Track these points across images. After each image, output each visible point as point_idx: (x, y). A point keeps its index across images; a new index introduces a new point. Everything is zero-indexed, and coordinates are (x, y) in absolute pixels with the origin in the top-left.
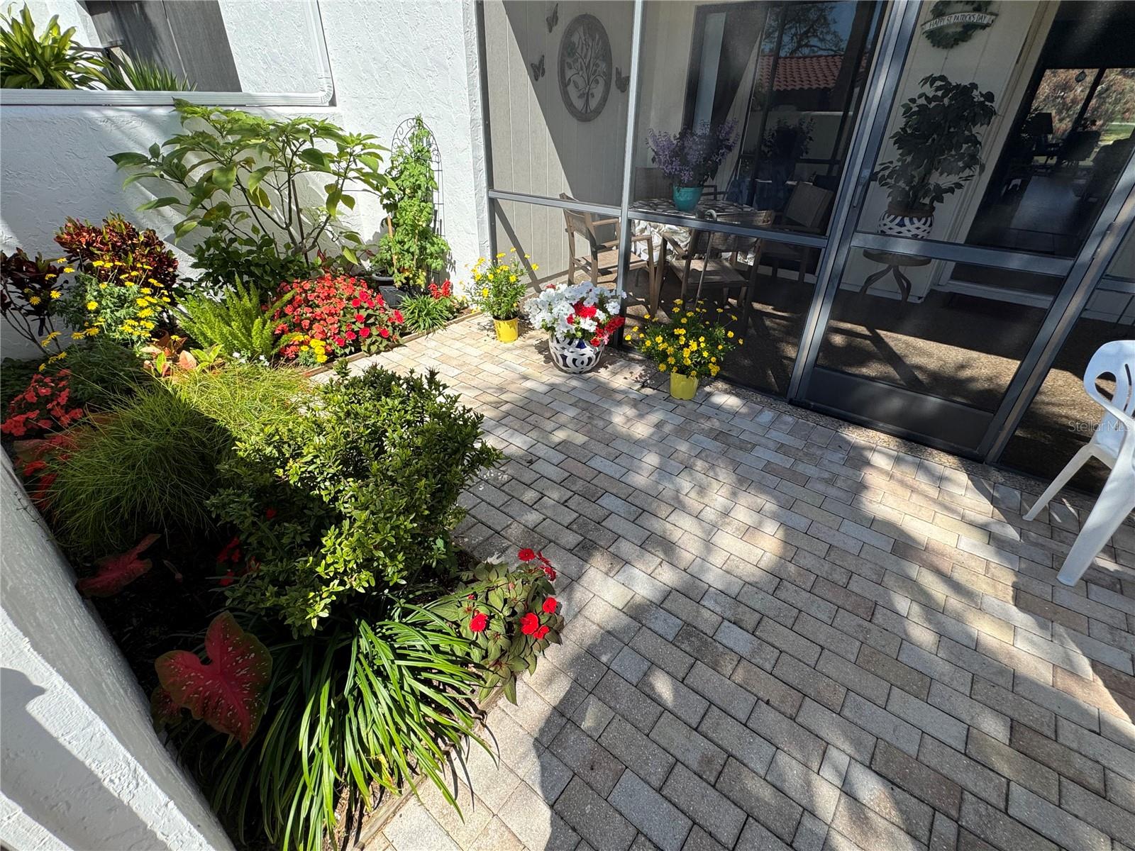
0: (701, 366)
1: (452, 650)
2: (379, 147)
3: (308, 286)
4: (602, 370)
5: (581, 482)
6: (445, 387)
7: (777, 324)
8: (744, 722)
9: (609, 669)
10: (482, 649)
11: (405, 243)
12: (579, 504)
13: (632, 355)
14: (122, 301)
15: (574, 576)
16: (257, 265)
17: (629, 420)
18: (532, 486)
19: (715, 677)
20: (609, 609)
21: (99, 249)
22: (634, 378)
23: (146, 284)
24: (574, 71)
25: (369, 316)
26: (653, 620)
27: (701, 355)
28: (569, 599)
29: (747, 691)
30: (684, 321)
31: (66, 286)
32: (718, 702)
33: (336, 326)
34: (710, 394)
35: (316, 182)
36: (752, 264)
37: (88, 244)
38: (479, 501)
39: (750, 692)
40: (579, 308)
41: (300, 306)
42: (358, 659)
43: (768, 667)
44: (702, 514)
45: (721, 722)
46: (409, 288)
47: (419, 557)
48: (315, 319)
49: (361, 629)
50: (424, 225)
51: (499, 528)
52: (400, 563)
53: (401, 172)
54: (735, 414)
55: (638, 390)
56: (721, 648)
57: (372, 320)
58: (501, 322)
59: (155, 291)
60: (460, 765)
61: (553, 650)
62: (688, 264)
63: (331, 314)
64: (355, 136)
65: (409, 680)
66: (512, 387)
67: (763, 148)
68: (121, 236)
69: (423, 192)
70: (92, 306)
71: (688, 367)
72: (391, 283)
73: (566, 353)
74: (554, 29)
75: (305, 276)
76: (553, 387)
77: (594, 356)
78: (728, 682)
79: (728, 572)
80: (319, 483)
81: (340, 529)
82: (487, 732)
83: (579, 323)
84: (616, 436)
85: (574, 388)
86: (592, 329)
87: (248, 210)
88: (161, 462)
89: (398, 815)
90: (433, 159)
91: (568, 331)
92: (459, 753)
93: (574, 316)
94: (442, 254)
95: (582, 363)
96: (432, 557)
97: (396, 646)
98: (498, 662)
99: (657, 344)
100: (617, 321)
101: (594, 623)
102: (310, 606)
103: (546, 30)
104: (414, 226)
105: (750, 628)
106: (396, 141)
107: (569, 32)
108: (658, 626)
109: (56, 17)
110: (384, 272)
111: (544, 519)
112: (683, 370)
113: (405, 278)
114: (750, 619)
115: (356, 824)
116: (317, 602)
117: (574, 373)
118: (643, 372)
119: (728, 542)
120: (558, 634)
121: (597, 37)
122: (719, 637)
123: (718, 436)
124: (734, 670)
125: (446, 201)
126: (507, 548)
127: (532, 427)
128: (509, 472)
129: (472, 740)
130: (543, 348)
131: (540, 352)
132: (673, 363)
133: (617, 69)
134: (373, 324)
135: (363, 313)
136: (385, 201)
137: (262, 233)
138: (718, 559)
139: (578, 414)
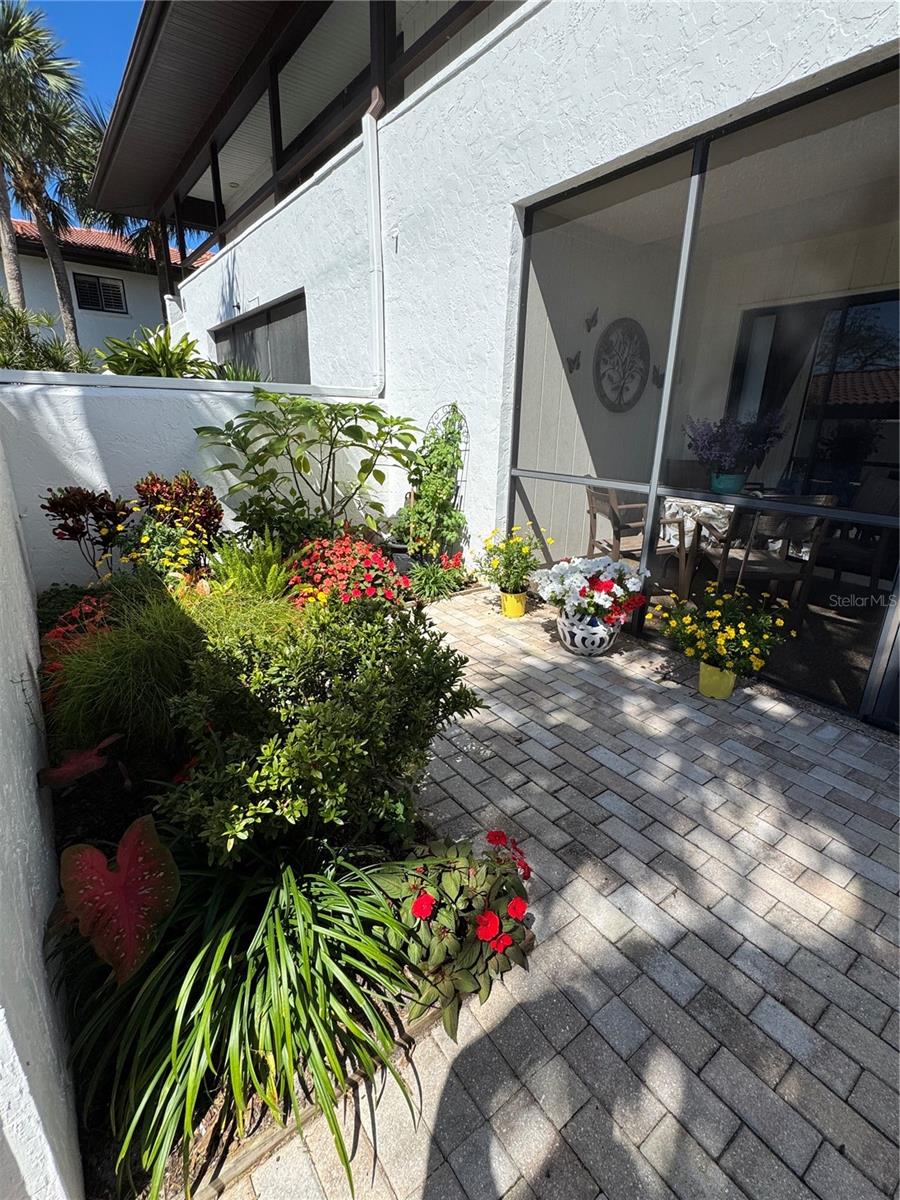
0: (740, 656)
1: (385, 936)
2: (415, 428)
3: (326, 543)
4: (616, 656)
5: (577, 773)
6: (431, 625)
7: (843, 629)
8: (800, 1172)
9: (589, 1024)
10: (423, 946)
11: (424, 514)
12: (572, 797)
13: (653, 645)
14: (170, 540)
15: (556, 884)
16: (288, 522)
17: (643, 712)
18: (517, 767)
19: (751, 1082)
20: (598, 938)
21: (166, 497)
22: (654, 667)
23: (193, 528)
24: (608, 367)
25: (377, 577)
26: (659, 969)
27: (739, 645)
28: (546, 913)
29: (805, 1119)
30: (719, 602)
31: (131, 524)
32: (754, 1123)
33: (344, 582)
34: (751, 698)
35: (353, 456)
36: (807, 558)
37: (158, 493)
38: (454, 773)
39: (809, 1122)
40: (594, 582)
41: (316, 561)
42: (272, 914)
43: (841, 1088)
44: (736, 838)
45: (759, 1160)
46: (421, 557)
47: (366, 801)
48: (327, 574)
49: (284, 875)
50: (444, 498)
51: (471, 808)
52: (340, 796)
53: (431, 451)
54: (784, 724)
55: (659, 682)
56: (761, 1037)
57: (379, 581)
58: (507, 595)
59: (198, 536)
60: (368, 1107)
61: (515, 974)
62: (726, 552)
63: (342, 571)
64: (395, 418)
65: (324, 955)
66: (510, 661)
67: (820, 446)
68: (184, 487)
69: (449, 468)
70: (145, 540)
71: (722, 658)
72: (405, 551)
73: (575, 630)
74: (592, 330)
75: (328, 536)
76: (556, 667)
77: (608, 638)
78: (772, 1094)
79: (775, 926)
80: (280, 699)
81: (284, 741)
82: (411, 1070)
83: (592, 597)
84: (625, 728)
85: (582, 670)
86: (608, 605)
87: (291, 477)
88: (147, 661)
89: (275, 1157)
90: (462, 440)
91: (579, 604)
92: (369, 1089)
93: (588, 590)
94: (458, 528)
95: (593, 643)
96: (381, 805)
97: (319, 908)
98: (439, 970)
99: (685, 626)
100: (636, 599)
101: (575, 953)
102: (231, 822)
103: (585, 330)
104: (435, 498)
105: (809, 1016)
106: (431, 425)
107: (607, 334)
108: (666, 979)
109: (188, 334)
110: (401, 541)
111: (527, 808)
112: (716, 661)
113: (419, 547)
114: (811, 1005)
115: (220, 1150)
116: (238, 819)
117: (583, 655)
118: (665, 664)
119: (772, 882)
120: (525, 956)
121: (636, 338)
122: (759, 1017)
123: (760, 746)
124: (782, 1078)
125: (469, 478)
126: (477, 833)
127: (526, 704)
128: (494, 747)
129: (390, 1077)
130: (550, 627)
131: (547, 631)
132: (703, 648)
133: (655, 367)
134: (380, 585)
135: (373, 573)
136: (413, 477)
137: (298, 495)
138: (759, 904)
139: (582, 698)
